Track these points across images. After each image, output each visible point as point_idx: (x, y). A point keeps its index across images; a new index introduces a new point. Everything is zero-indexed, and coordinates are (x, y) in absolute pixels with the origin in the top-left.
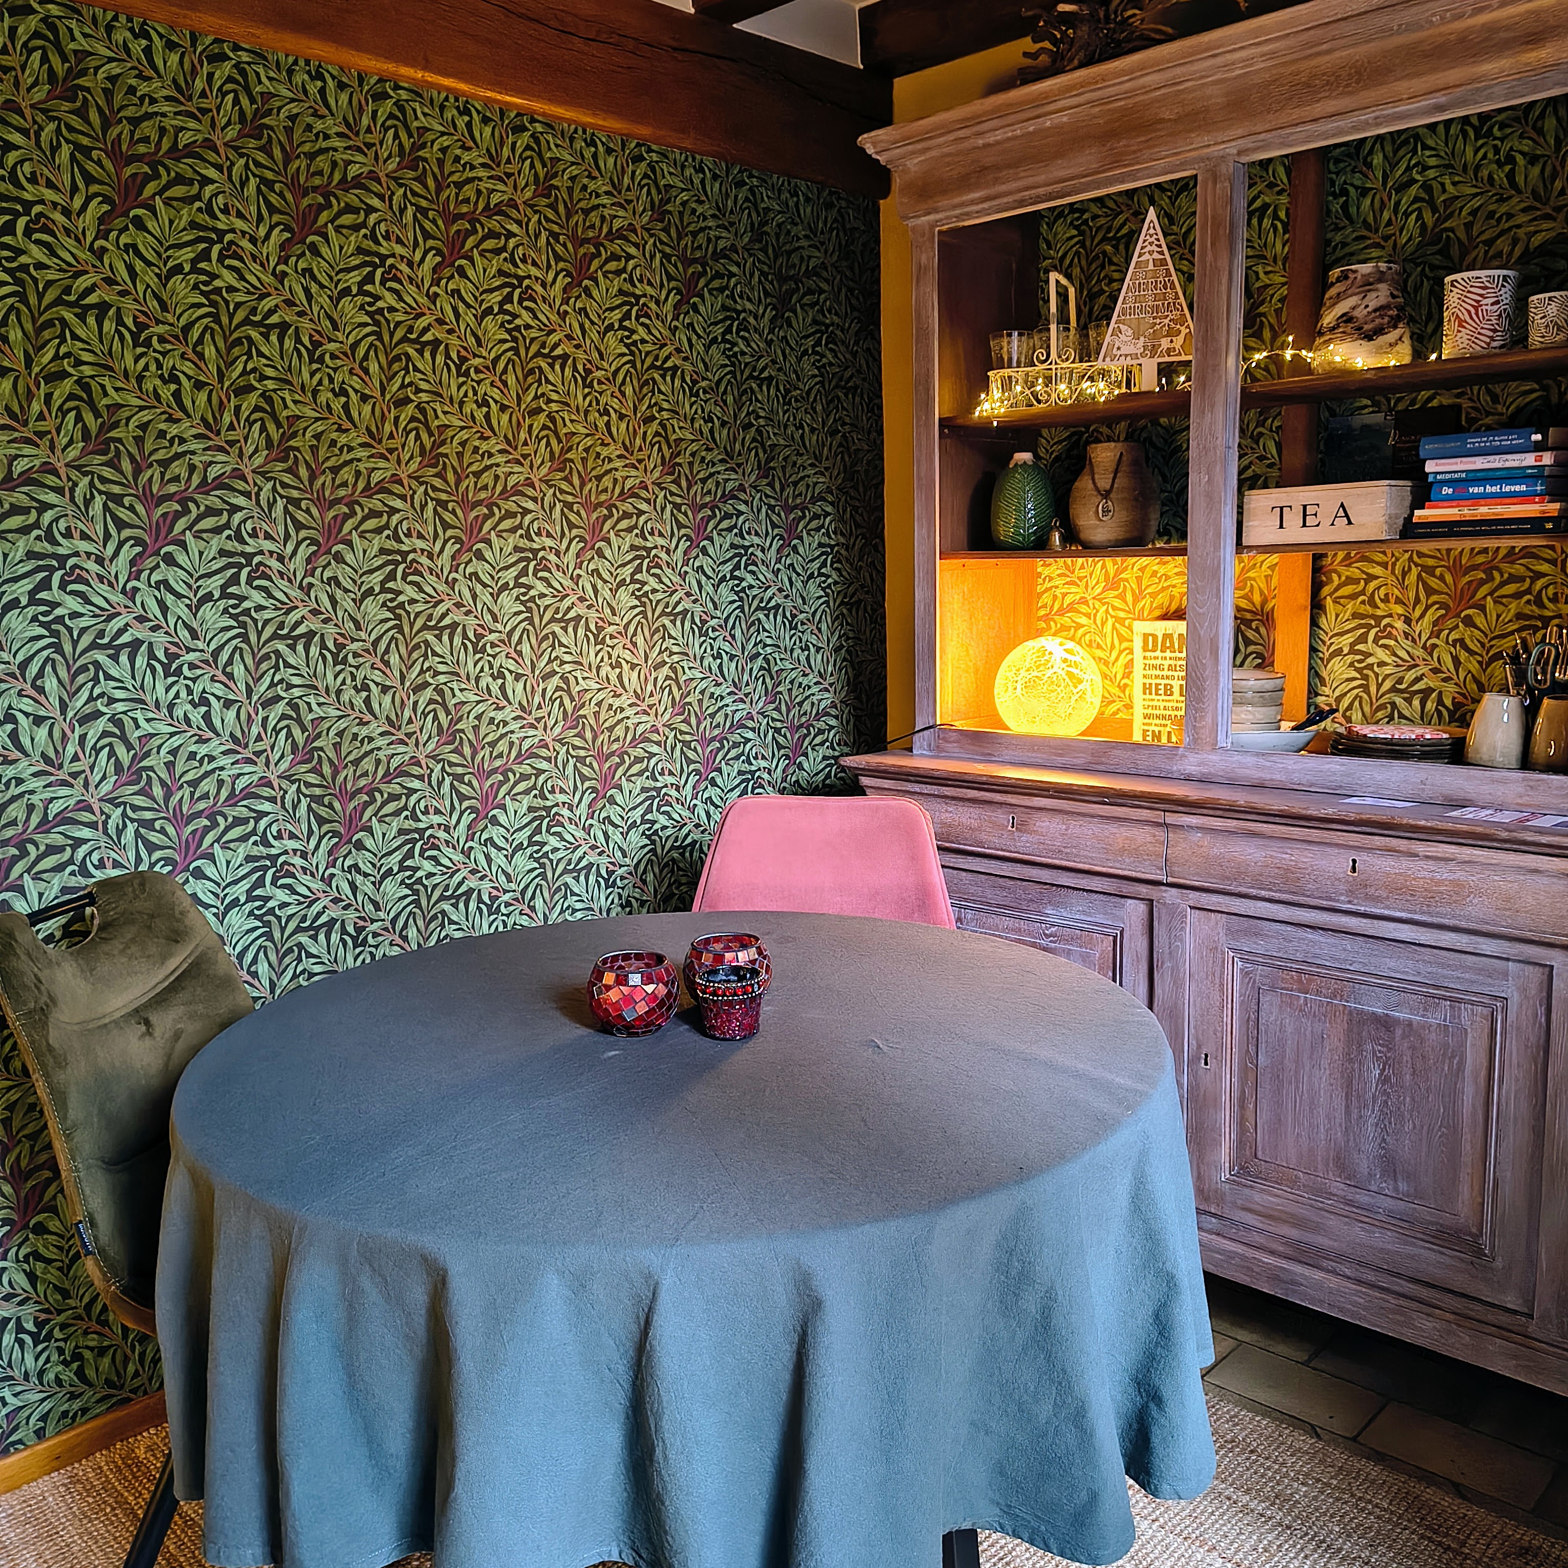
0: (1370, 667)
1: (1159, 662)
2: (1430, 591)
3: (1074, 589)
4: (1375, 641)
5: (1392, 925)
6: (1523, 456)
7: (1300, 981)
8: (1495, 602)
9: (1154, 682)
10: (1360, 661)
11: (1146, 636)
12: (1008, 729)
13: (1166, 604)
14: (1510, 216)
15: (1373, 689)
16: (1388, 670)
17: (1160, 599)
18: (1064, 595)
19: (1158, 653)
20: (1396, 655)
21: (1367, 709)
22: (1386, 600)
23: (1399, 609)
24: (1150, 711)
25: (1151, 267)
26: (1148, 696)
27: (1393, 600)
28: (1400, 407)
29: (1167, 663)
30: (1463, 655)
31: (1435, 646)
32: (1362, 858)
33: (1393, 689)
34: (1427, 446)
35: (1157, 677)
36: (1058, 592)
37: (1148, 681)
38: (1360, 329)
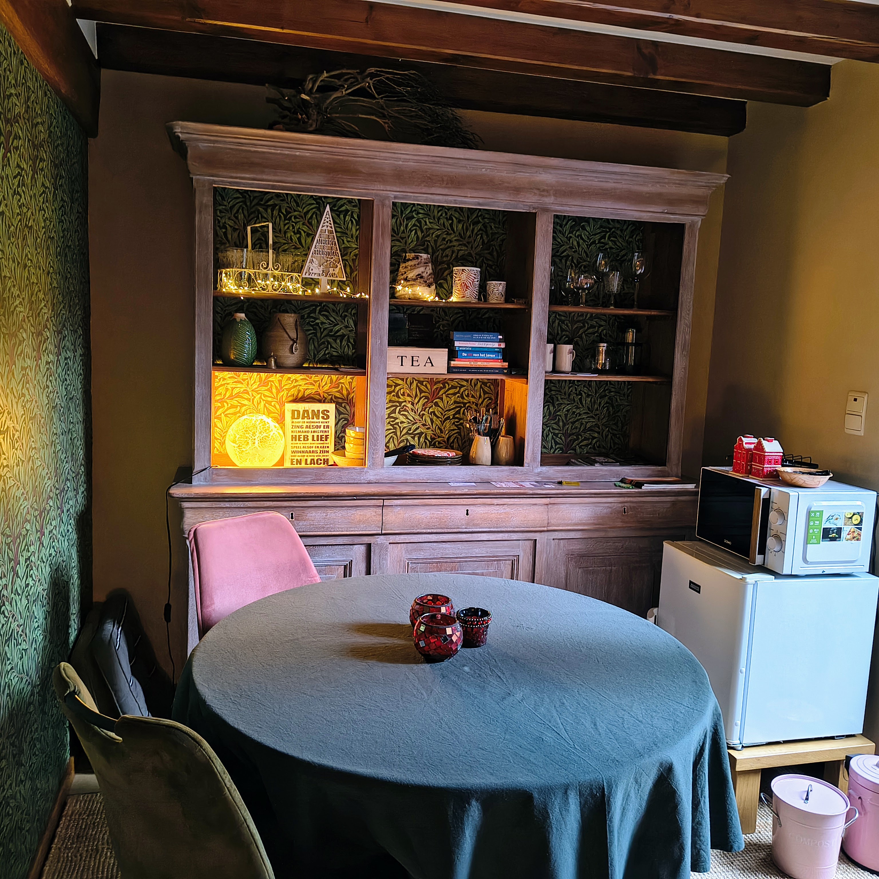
0: (397, 424)
1: (300, 424)
2: (421, 391)
3: (239, 385)
4: (399, 413)
5: (479, 535)
6: (494, 343)
7: (437, 567)
8: (446, 396)
9: (298, 434)
10: (393, 421)
11: (293, 412)
12: (236, 466)
13: (296, 394)
14: (451, 241)
15: (398, 434)
16: (405, 425)
17: (292, 392)
18: (233, 389)
19: (300, 420)
20: (408, 419)
21: (396, 442)
22: (403, 395)
23: (409, 399)
24: (295, 449)
25: (327, 233)
26: (294, 442)
27: (406, 395)
28: (408, 312)
29: (305, 425)
30: (435, 418)
31: (423, 414)
32: (470, 508)
33: (407, 433)
34: (456, 335)
35: (299, 432)
36: (229, 387)
37: (294, 434)
38: (426, 282)
